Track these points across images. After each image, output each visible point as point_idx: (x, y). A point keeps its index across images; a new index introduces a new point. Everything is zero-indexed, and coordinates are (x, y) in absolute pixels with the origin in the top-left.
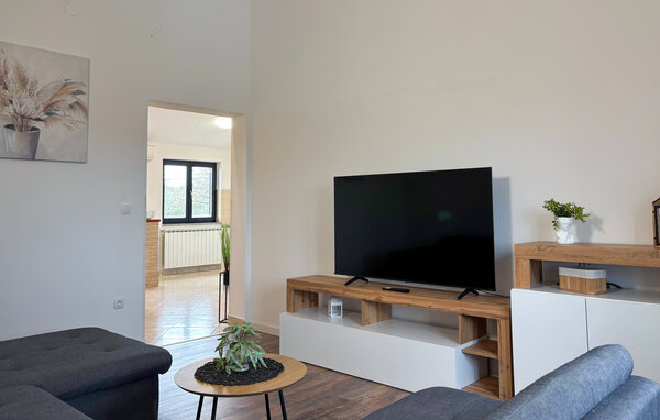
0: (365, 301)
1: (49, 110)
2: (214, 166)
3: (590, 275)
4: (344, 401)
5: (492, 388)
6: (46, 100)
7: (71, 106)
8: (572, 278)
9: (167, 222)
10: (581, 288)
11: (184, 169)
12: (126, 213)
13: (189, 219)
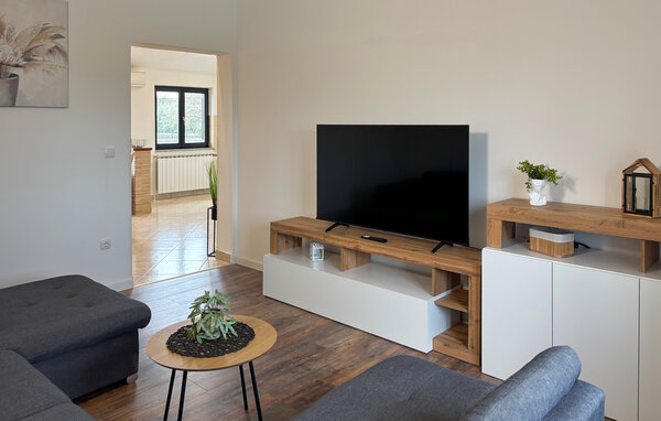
0: (344, 248)
1: (28, 56)
2: (205, 91)
3: (558, 239)
4: (320, 349)
5: (461, 337)
6: (25, 45)
7: (50, 51)
8: (541, 241)
9: (159, 147)
10: (549, 251)
11: (175, 95)
12: (111, 156)
13: (182, 145)
